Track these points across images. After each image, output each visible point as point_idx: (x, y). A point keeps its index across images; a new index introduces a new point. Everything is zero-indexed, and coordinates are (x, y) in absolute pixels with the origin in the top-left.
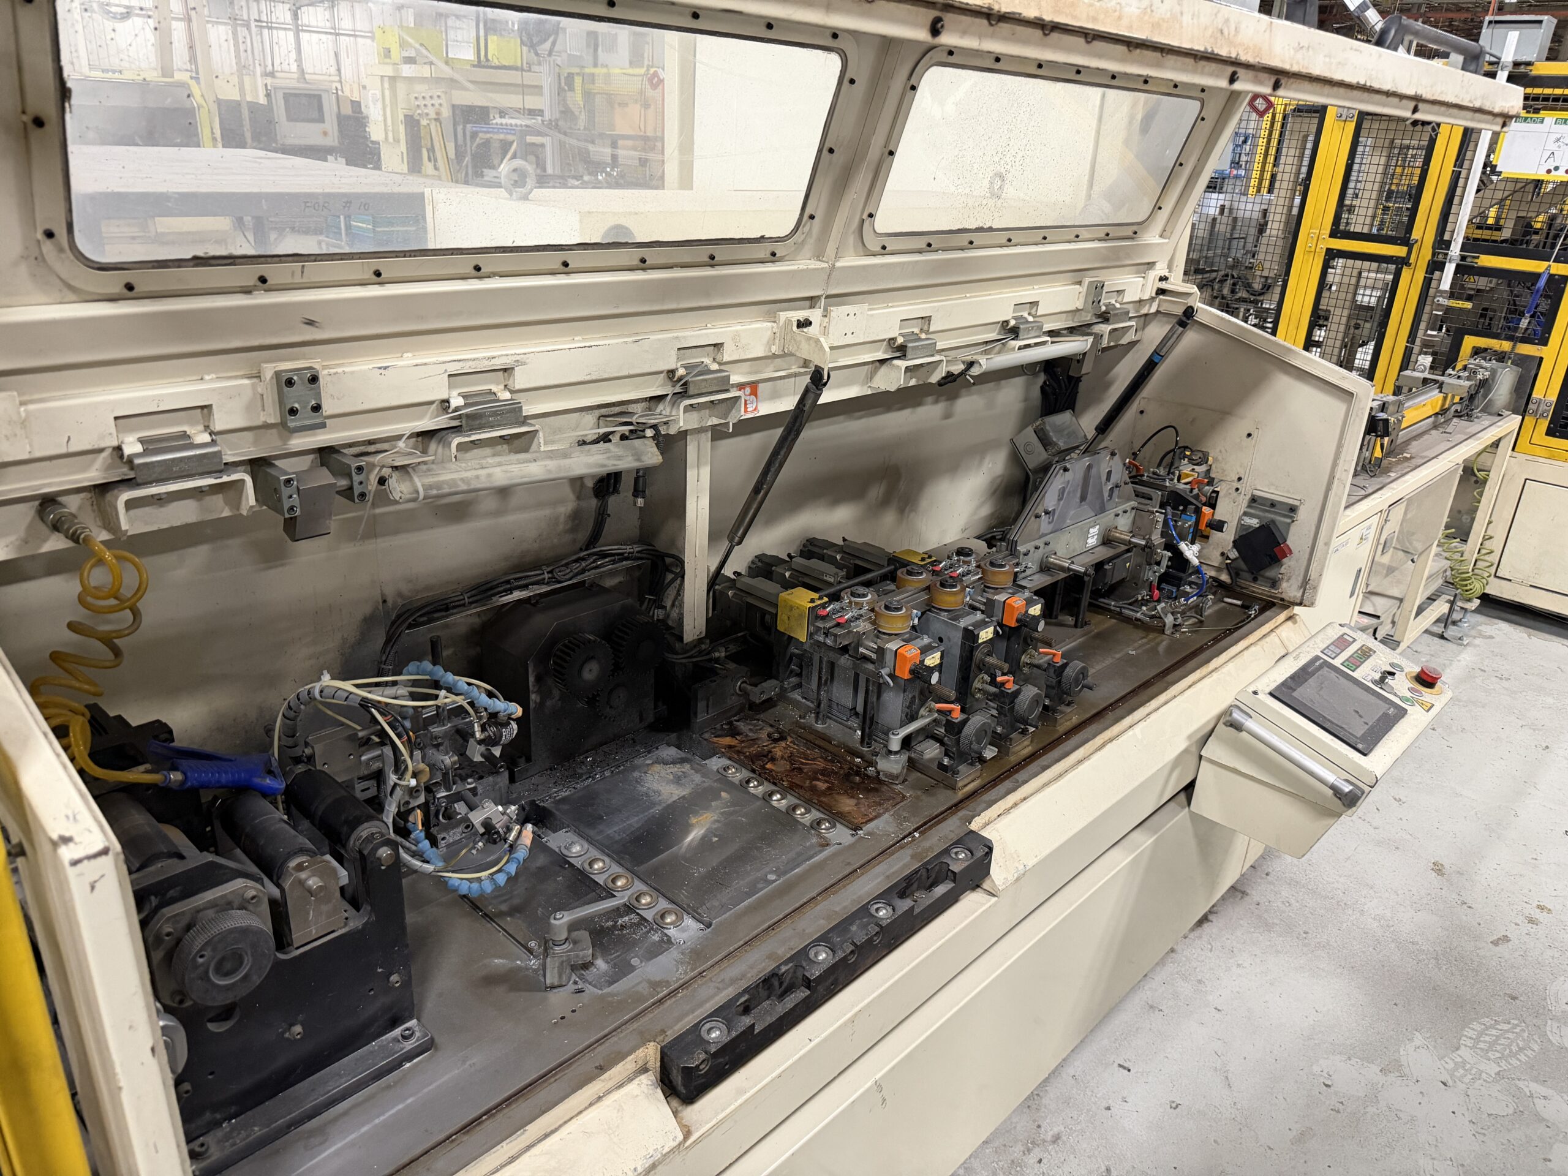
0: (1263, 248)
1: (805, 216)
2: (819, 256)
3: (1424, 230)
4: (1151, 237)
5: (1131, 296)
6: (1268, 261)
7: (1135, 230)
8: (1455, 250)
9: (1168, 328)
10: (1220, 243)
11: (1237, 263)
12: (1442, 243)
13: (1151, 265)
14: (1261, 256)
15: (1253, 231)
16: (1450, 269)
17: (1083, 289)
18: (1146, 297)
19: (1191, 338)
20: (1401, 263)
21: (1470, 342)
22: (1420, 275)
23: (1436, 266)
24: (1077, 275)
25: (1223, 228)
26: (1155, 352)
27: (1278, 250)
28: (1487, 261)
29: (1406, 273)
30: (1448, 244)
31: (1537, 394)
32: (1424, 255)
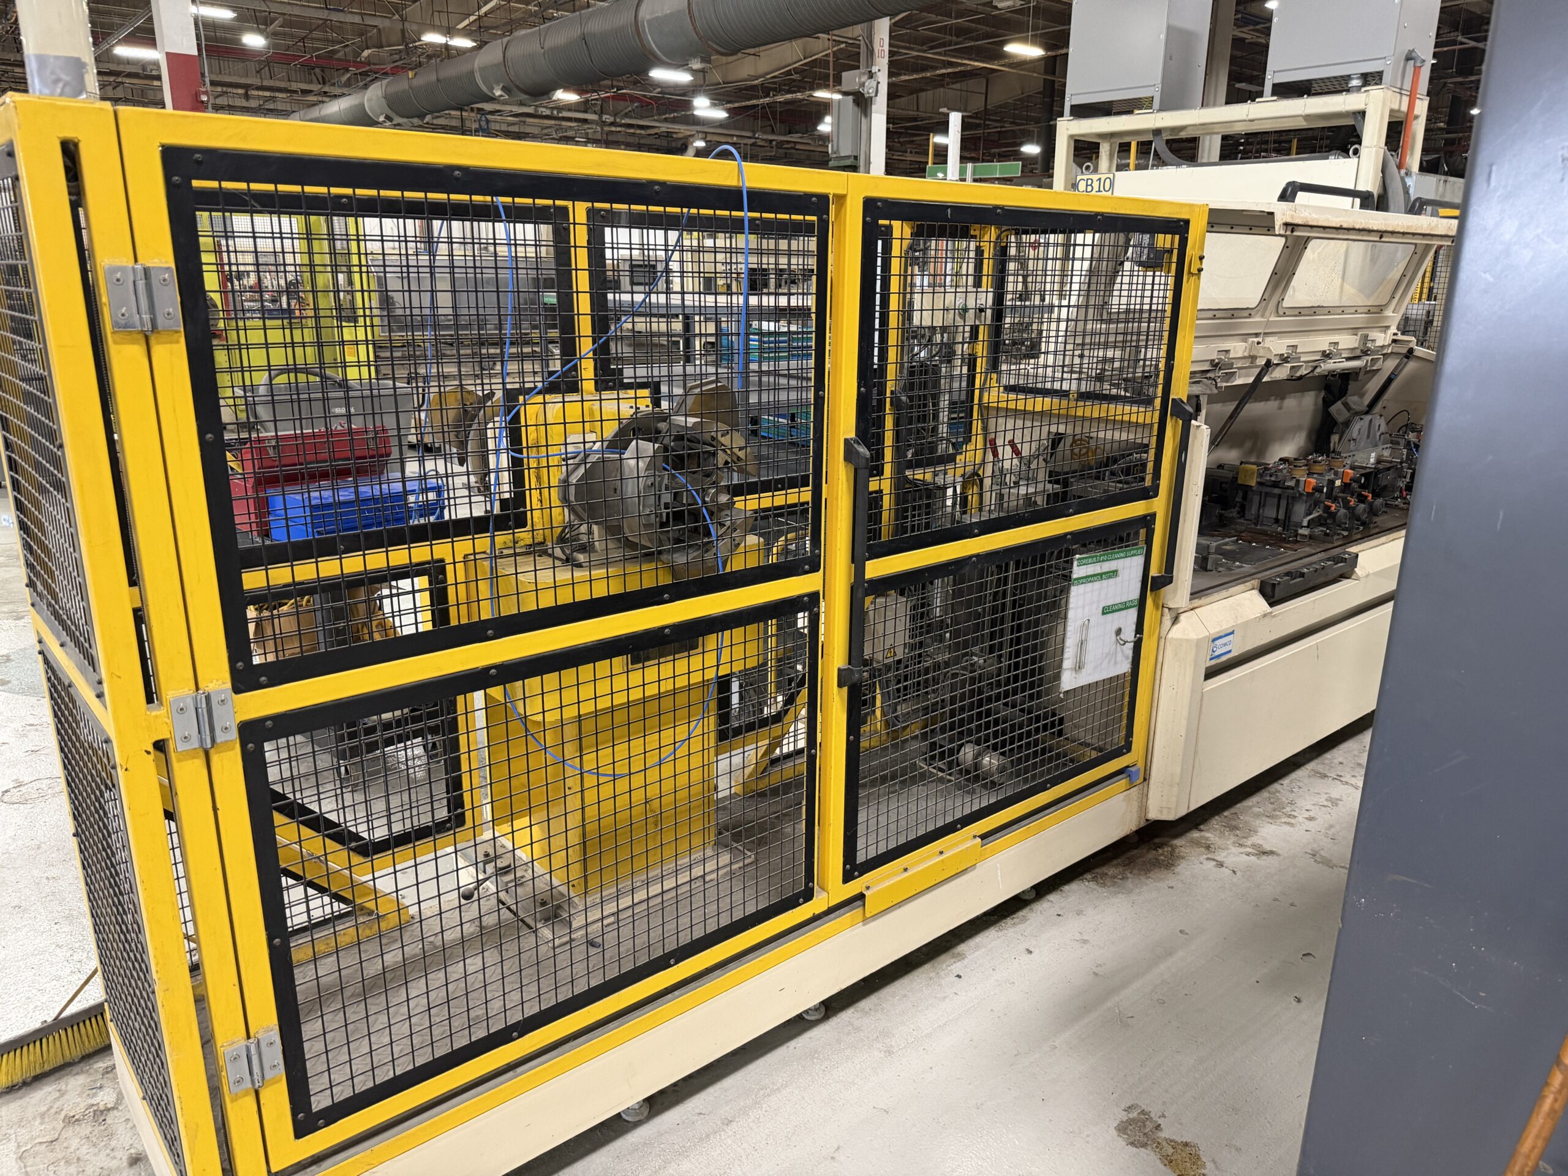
1: (1263, 299)
2: (1262, 316)
4: (1389, 313)
5: (1379, 343)
7: (1381, 308)
9: (1397, 361)
13: (1388, 327)
17: (1358, 338)
18: (1386, 343)
19: (1412, 365)
24: (1355, 330)
26: (1392, 373)
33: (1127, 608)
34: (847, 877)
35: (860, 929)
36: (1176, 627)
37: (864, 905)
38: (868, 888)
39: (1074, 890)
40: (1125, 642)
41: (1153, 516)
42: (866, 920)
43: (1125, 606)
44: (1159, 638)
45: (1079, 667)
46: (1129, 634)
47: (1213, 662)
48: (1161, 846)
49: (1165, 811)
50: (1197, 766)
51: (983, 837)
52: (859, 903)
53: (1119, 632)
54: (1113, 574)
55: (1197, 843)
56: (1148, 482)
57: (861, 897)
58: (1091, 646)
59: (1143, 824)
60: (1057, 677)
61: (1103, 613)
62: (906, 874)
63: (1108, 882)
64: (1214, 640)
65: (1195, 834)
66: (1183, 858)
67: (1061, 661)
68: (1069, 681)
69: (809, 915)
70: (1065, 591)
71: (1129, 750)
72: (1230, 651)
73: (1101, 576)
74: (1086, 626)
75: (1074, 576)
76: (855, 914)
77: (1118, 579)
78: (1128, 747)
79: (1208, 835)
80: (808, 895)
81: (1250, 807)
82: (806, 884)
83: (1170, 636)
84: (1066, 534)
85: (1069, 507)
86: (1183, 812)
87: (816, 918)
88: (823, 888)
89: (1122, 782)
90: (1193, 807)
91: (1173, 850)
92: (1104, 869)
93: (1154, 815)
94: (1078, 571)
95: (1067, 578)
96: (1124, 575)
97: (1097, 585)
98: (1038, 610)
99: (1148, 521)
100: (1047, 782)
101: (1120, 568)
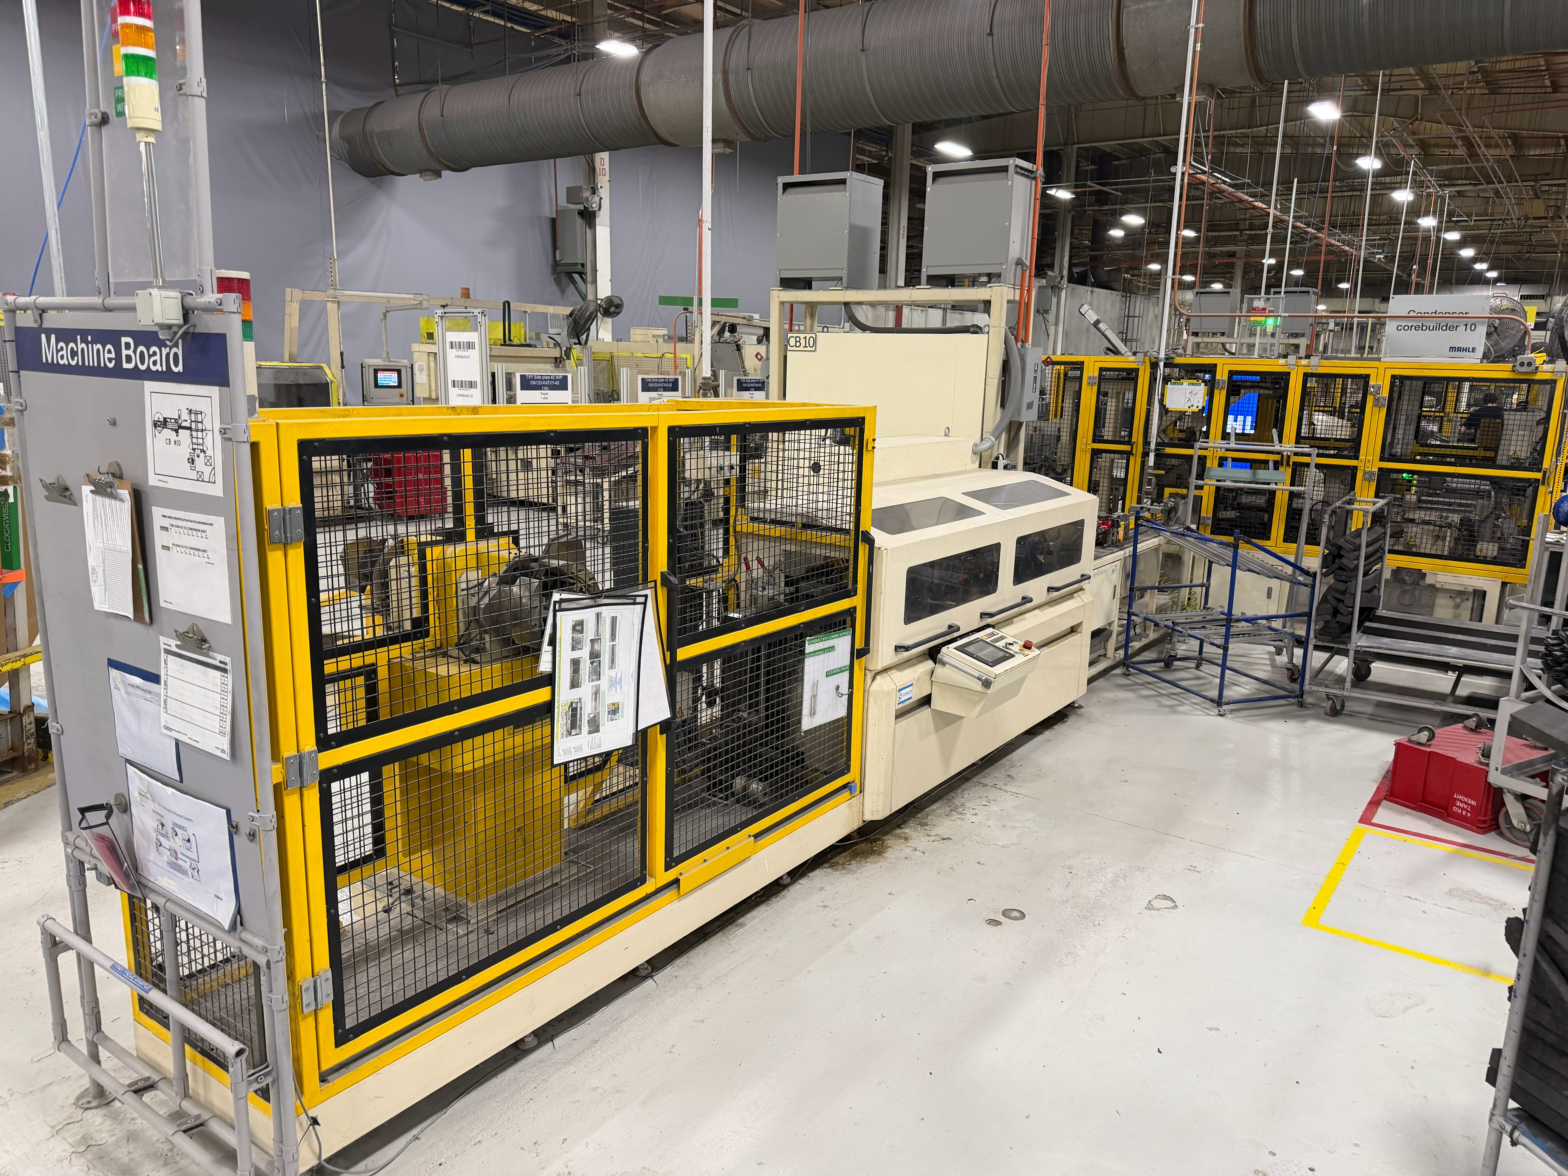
0: (1059, 450)
3: (1137, 436)
6: (1063, 457)
8: (1153, 446)
10: (1036, 448)
11: (1046, 459)
12: (1146, 443)
14: (1059, 454)
15: (1054, 441)
16: (1152, 456)
20: (1129, 454)
21: (1167, 491)
22: (1139, 460)
23: (1145, 455)
25: (1037, 441)
27: (1067, 451)
28: (1169, 450)
29: (1132, 459)
30: (1149, 443)
31: (1203, 514)
32: (1139, 449)
33: (842, 671)
34: (668, 867)
35: (676, 905)
36: (874, 683)
37: (679, 887)
38: (681, 874)
39: (818, 876)
40: (842, 695)
41: (855, 608)
42: (680, 897)
43: (841, 670)
44: (864, 691)
45: (813, 713)
46: (845, 689)
47: (901, 705)
48: (875, 841)
49: (875, 813)
50: (894, 779)
51: (757, 836)
52: (675, 886)
53: (838, 688)
54: (832, 648)
55: (900, 837)
56: (850, 587)
57: (676, 882)
58: (819, 698)
59: (861, 824)
60: (799, 721)
61: (827, 676)
62: (706, 864)
63: (840, 867)
64: (900, 690)
65: (898, 831)
66: (890, 847)
67: (801, 710)
68: (807, 723)
69: (643, 895)
70: (802, 662)
71: (849, 771)
72: (911, 698)
73: (823, 651)
74: (815, 686)
75: (807, 651)
76: (671, 893)
77: (835, 652)
78: (847, 769)
79: (906, 831)
80: (642, 880)
81: (935, 810)
82: (642, 872)
83: (871, 689)
84: (800, 624)
85: (800, 606)
86: (887, 813)
87: (648, 897)
88: (651, 876)
89: (846, 794)
90: (893, 811)
91: (883, 842)
92: (836, 859)
93: (868, 817)
94: (809, 648)
95: (802, 652)
96: (838, 649)
97: (821, 657)
98: (784, 676)
99: (851, 612)
100: (796, 795)
101: (836, 645)
